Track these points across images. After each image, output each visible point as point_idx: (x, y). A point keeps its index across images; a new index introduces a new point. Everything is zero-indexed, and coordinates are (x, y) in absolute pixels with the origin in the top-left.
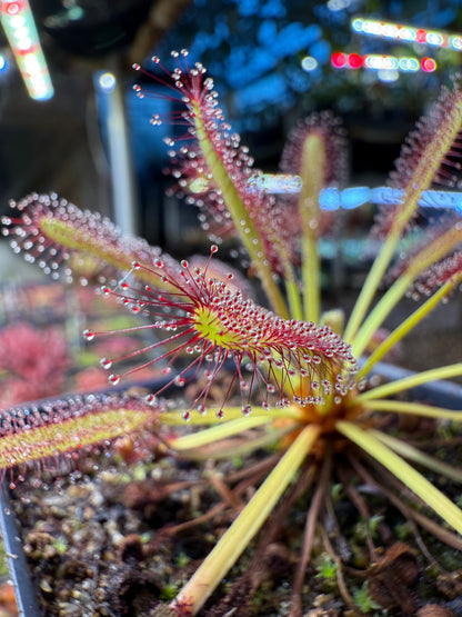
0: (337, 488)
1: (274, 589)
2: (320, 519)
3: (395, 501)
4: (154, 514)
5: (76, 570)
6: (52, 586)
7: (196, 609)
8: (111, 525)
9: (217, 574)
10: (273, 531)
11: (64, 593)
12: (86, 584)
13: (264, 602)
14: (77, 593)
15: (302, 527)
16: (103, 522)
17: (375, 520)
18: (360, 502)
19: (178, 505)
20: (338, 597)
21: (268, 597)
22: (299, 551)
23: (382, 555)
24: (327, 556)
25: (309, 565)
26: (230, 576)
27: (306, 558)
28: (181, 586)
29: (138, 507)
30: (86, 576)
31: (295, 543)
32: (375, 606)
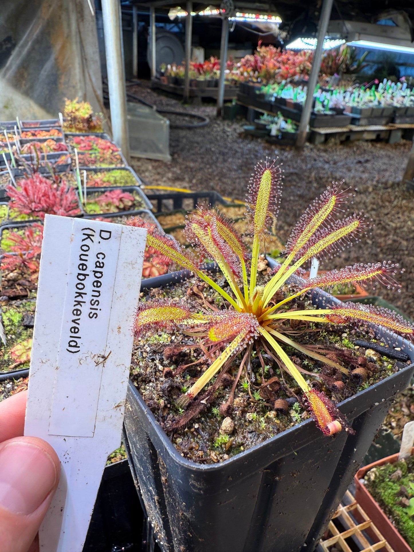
0: (255, 352)
1: (224, 389)
2: (246, 364)
3: (276, 360)
4: (176, 360)
5: (146, 379)
6: (137, 383)
7: (194, 396)
8: (157, 362)
9: (203, 383)
10: (226, 369)
11: (143, 387)
12: (151, 384)
13: (220, 394)
14: (148, 388)
15: (238, 366)
16: (153, 360)
17: (267, 368)
18: (262, 361)
19: (185, 355)
20: (248, 394)
21: (221, 392)
22: (236, 376)
23: (266, 382)
24: (246, 379)
25: (239, 381)
26: (207, 385)
27: (238, 379)
28: (188, 387)
29: (170, 357)
30: (150, 381)
31: (234, 373)
32: (261, 398)
